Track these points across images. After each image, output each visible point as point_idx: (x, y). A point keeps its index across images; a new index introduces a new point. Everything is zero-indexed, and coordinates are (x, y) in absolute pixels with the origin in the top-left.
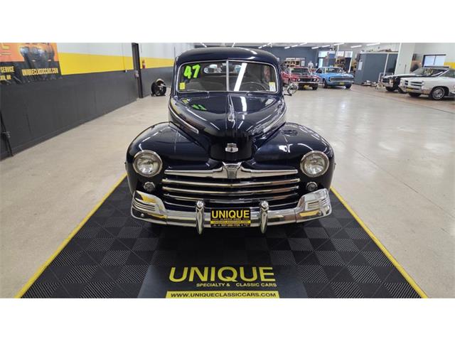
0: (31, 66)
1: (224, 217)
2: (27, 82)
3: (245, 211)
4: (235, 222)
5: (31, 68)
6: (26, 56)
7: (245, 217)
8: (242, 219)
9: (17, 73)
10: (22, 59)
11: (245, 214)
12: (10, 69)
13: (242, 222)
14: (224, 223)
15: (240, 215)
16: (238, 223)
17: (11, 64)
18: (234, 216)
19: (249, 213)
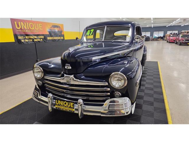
0: (51, 36)
1: (61, 104)
2: (49, 42)
3: (72, 103)
4: (66, 108)
5: (51, 37)
6: (50, 32)
7: (71, 106)
8: (70, 107)
9: (45, 38)
10: (48, 34)
11: (71, 105)
12: (43, 37)
13: (70, 109)
14: (62, 108)
15: (69, 105)
16: (68, 109)
17: (43, 35)
18: (66, 105)
19: (74, 104)
